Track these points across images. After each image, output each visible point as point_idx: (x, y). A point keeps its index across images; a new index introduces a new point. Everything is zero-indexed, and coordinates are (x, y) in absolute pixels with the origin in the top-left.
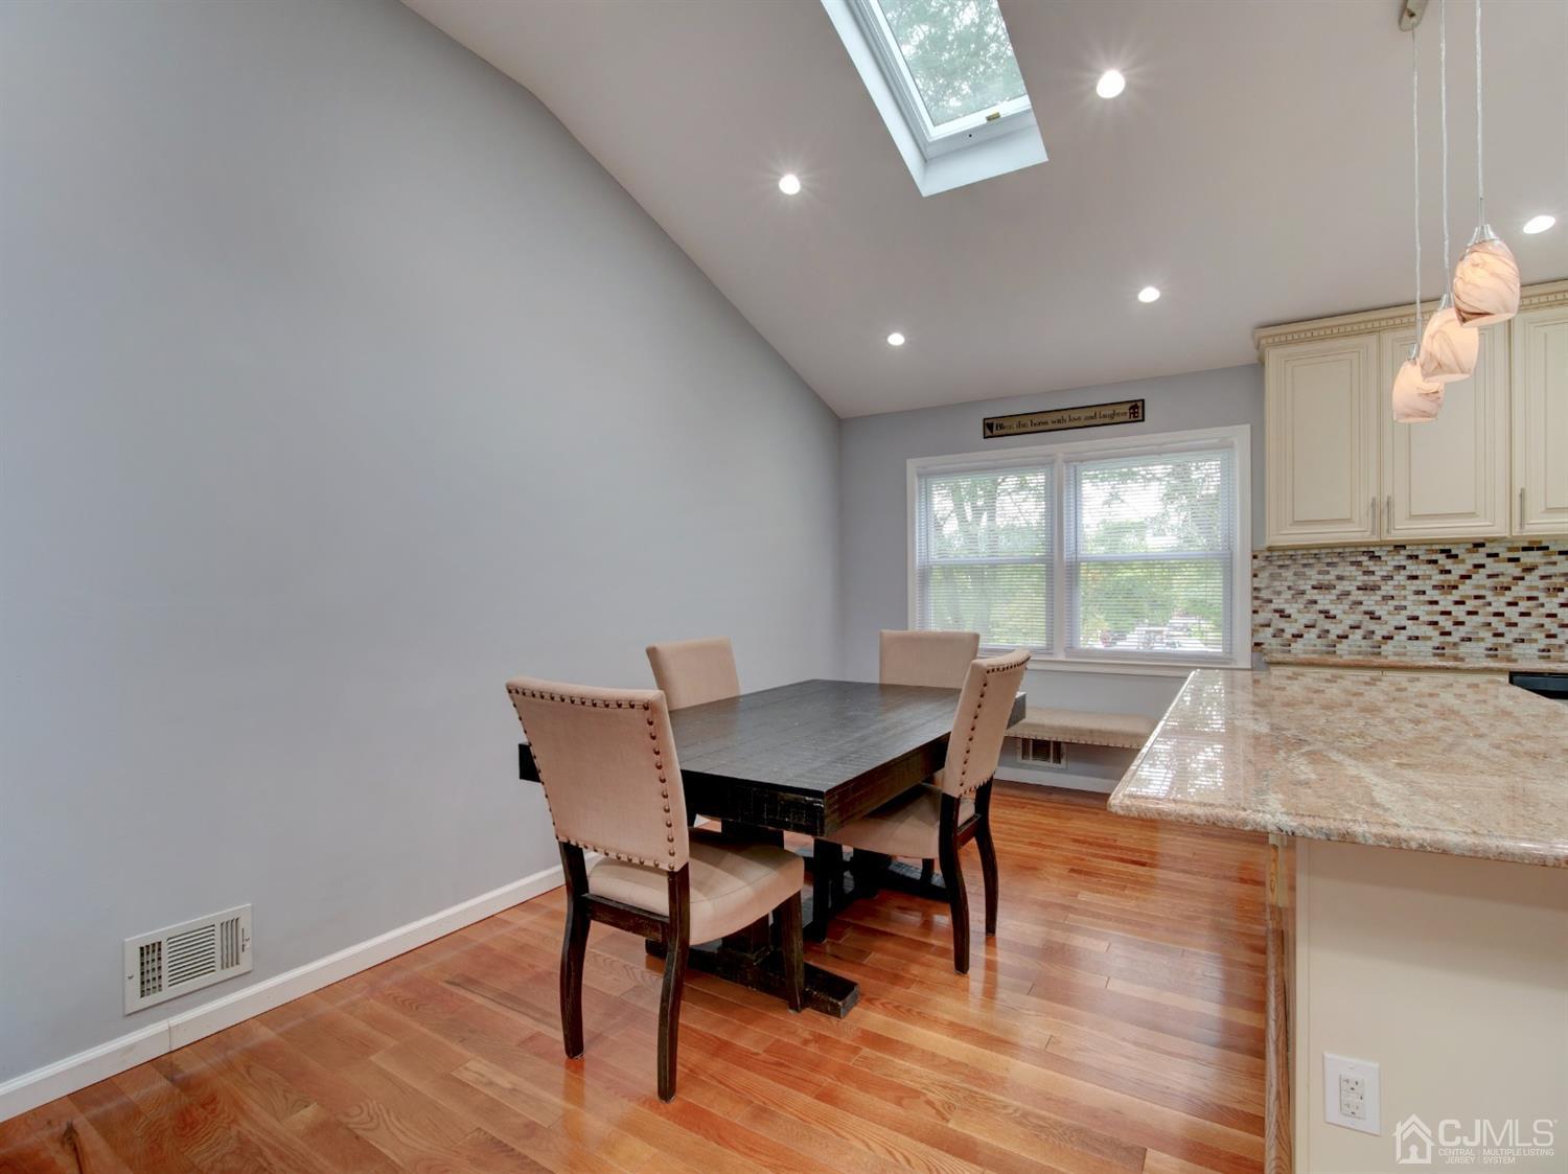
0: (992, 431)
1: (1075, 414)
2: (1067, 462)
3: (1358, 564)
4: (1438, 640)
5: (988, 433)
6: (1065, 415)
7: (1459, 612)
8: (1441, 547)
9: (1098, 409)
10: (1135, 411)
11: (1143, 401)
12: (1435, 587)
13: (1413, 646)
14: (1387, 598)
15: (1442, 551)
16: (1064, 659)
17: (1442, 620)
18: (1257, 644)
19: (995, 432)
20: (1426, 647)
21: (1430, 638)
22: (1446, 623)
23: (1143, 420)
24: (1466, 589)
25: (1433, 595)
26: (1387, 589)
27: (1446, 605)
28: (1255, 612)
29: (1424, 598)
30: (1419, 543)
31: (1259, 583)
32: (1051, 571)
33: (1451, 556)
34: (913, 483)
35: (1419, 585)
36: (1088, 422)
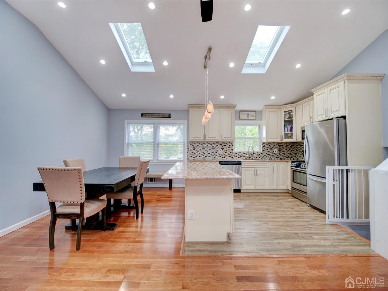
0: (143, 116)
1: (159, 115)
2: (157, 124)
3: (202, 145)
4: (212, 157)
5: (142, 116)
6: (157, 115)
7: (215, 152)
8: (213, 142)
9: (163, 114)
10: (169, 116)
11: (171, 114)
12: (212, 149)
14: (206, 150)
16: (156, 162)
17: (212, 153)
18: (188, 158)
19: (144, 116)
20: (210, 158)
22: (213, 154)
23: (171, 117)
24: (216, 149)
25: (212, 150)
26: (206, 149)
27: (213, 151)
28: (188, 153)
29: (211, 150)
30: (210, 142)
31: (188, 147)
32: (154, 144)
33: (214, 144)
34: (126, 125)
35: (210, 148)
36: (161, 117)
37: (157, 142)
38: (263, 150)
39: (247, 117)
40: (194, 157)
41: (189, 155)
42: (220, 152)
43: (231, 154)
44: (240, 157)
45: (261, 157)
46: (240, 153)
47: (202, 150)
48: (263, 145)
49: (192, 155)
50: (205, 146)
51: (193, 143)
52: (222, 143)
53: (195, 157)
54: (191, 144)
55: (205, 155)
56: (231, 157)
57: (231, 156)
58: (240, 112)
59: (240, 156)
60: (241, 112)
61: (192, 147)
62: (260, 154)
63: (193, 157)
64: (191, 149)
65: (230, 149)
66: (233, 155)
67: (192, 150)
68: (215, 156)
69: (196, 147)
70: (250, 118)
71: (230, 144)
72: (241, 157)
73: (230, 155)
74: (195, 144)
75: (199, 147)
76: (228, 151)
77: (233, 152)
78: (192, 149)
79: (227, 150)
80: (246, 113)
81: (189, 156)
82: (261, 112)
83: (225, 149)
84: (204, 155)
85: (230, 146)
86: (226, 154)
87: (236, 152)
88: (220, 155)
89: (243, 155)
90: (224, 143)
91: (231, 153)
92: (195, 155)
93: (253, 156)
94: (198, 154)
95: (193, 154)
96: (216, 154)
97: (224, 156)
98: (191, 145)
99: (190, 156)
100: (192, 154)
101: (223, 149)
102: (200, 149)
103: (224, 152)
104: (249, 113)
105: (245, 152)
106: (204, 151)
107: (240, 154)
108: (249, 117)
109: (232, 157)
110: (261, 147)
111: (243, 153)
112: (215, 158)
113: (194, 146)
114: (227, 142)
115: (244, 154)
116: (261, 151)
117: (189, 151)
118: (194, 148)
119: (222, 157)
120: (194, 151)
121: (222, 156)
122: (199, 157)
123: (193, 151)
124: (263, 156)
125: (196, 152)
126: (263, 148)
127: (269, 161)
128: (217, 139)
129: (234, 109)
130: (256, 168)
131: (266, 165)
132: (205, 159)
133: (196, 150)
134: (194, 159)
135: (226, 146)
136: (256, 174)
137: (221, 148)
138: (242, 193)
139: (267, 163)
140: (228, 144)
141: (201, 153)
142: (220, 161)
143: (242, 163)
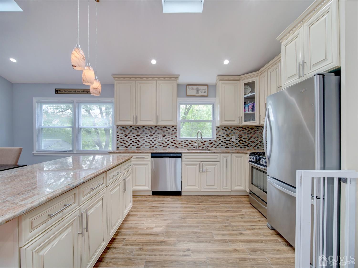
0: (57, 92)
1: (78, 90)
2: (77, 102)
3: (136, 130)
4: (150, 146)
5: (57, 93)
6: (76, 90)
7: (153, 140)
8: (150, 127)
9: (84, 90)
12: (149, 135)
13: (146, 147)
14: (141, 137)
15: (150, 128)
17: (150, 142)
18: (118, 148)
19: (58, 92)
20: (148, 147)
21: (148, 146)
24: (154, 136)
25: (149, 137)
26: (141, 135)
27: (151, 139)
28: (117, 140)
29: (148, 137)
30: (147, 126)
31: (118, 134)
32: (73, 129)
33: (152, 129)
34: (35, 104)
35: (147, 135)
36: (81, 93)
37: (76, 127)
38: (217, 137)
39: (196, 93)
40: (125, 147)
41: (119, 144)
42: (160, 140)
43: (175, 142)
44: (186, 146)
45: (215, 146)
46: (187, 140)
47: (136, 137)
48: (217, 130)
49: (122, 144)
51: (124, 128)
52: (163, 128)
53: (127, 146)
55: (140, 144)
56: (175, 147)
57: (175, 145)
58: (187, 86)
59: (186, 145)
60: (188, 86)
61: (122, 133)
62: (214, 142)
63: (124, 147)
64: (122, 136)
65: (174, 136)
66: (177, 143)
67: (123, 137)
68: (153, 144)
69: (129, 133)
70: (200, 94)
71: (173, 129)
72: (189, 146)
73: (173, 144)
74: (127, 129)
75: (133, 133)
76: (170, 138)
77: (178, 139)
78: (123, 136)
79: (169, 137)
80: (195, 87)
81: (119, 145)
82: (215, 86)
83: (167, 135)
84: (139, 143)
86: (168, 142)
87: (182, 140)
88: (161, 144)
89: (191, 144)
90: (166, 128)
91: (175, 140)
92: (127, 144)
93: (204, 145)
94: (131, 142)
95: (125, 142)
96: (155, 142)
97: (166, 145)
98: (121, 130)
99: (120, 146)
100: (123, 142)
101: (164, 136)
102: (134, 136)
103: (166, 140)
104: (199, 87)
105: (193, 140)
106: (139, 138)
107: (187, 143)
108: (199, 94)
109: (176, 147)
110: (215, 132)
111: (191, 140)
112: (154, 148)
113: (126, 132)
114: (170, 126)
115: (193, 142)
116: (215, 139)
117: (119, 138)
118: (125, 134)
119: (163, 147)
120: (126, 139)
121: (163, 146)
122: (133, 146)
123: (124, 138)
124: (217, 144)
125: (128, 140)
126: (217, 134)
127: (221, 153)
128: (153, 123)
129: (175, 81)
130: (202, 163)
131: (215, 157)
132: (141, 149)
133: (129, 137)
134: (126, 149)
135: (168, 132)
136: (203, 170)
137: (162, 135)
138: (182, 197)
139: (218, 155)
140: (171, 130)
141: (135, 142)
142: (152, 153)
143: (183, 155)
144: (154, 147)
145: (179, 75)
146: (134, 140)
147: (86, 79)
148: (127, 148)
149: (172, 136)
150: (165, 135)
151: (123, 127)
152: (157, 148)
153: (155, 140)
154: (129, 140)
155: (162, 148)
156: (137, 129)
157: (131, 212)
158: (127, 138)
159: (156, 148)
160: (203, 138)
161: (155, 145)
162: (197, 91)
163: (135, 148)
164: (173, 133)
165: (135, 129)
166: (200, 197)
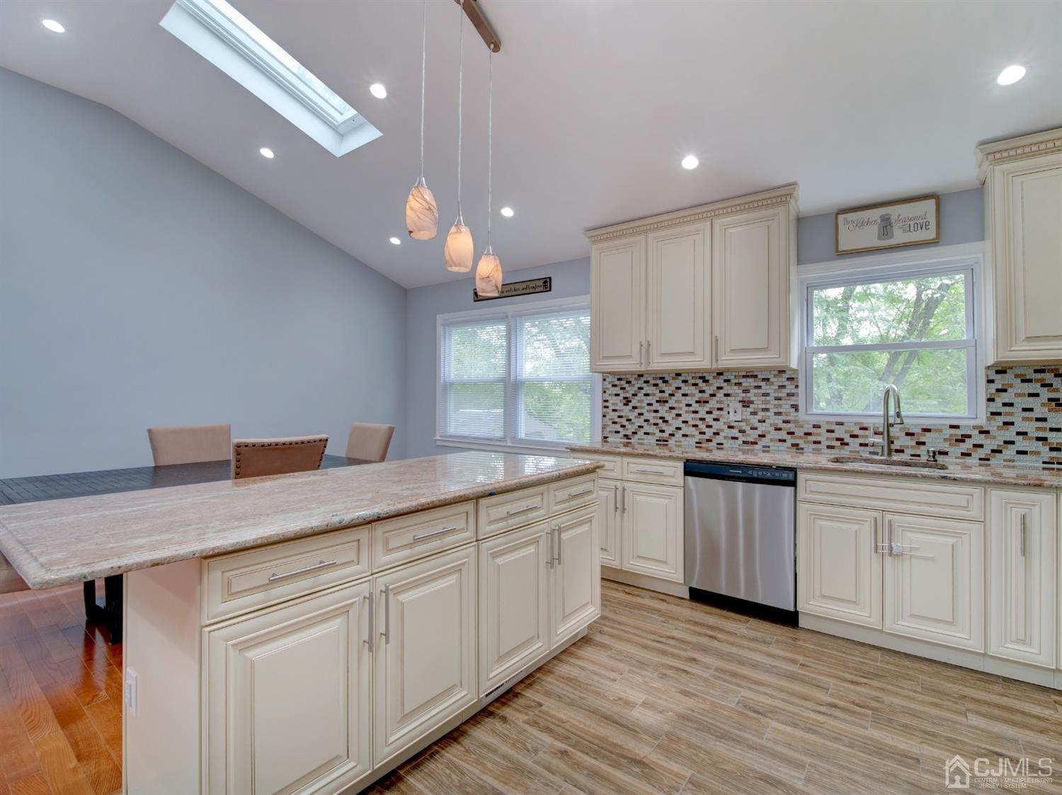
1: (517, 286)
2: (512, 317)
3: (656, 385)
4: (699, 437)
5: (476, 298)
6: (512, 287)
7: (709, 418)
8: (700, 375)
9: (528, 283)
10: (547, 284)
11: (550, 278)
12: (697, 402)
13: (685, 441)
14: (672, 408)
15: (700, 378)
16: (509, 444)
17: (699, 423)
18: (605, 438)
19: (479, 298)
21: (693, 436)
22: (702, 426)
23: (550, 290)
24: (713, 403)
25: (695, 407)
26: (672, 403)
27: (702, 414)
28: (604, 416)
29: (691, 409)
30: (689, 372)
31: (607, 397)
32: (505, 387)
33: (706, 381)
34: (440, 329)
35: (688, 400)
36: (524, 292)
37: (512, 380)
38: (993, 414)
39: (880, 238)
40: (625, 436)
41: (607, 425)
42: (732, 417)
43: (791, 427)
44: (838, 443)
45: (982, 453)
46: (841, 424)
47: (656, 406)
48: (990, 381)
49: (618, 427)
50: (669, 390)
51: (621, 380)
52: (744, 376)
53: (629, 433)
54: (617, 383)
55: (669, 430)
56: (788, 444)
57: (790, 440)
58: (837, 218)
59: (837, 439)
60: (841, 217)
61: (617, 395)
62: (975, 433)
63: (621, 435)
64: (616, 404)
65: (785, 406)
66: (800, 432)
67: (620, 406)
68: (709, 432)
69: (635, 395)
70: (899, 237)
71: (782, 380)
72: (847, 444)
73: (783, 435)
74: (629, 382)
75: (646, 395)
76: (771, 414)
77: (801, 415)
78: (617, 402)
79: (767, 410)
80: (876, 214)
81: (608, 429)
82: (978, 193)
83: (758, 403)
84: (664, 426)
85: (785, 391)
86: (762, 428)
87: (816, 420)
88: (735, 432)
89: (856, 436)
90: (756, 376)
91: (788, 422)
92: (631, 428)
93: (924, 443)
94: (640, 421)
95: (623, 421)
96: (716, 426)
97: (753, 435)
98: (614, 386)
99: (610, 432)
100: (620, 423)
101: (746, 404)
102: (650, 405)
103: (754, 420)
104: (893, 211)
105: (866, 422)
106: (663, 410)
107: (840, 432)
108: (892, 237)
109: (793, 445)
110: (983, 391)
111: (856, 424)
112: (713, 445)
113: (628, 392)
114: (769, 369)
115: (865, 429)
116: (982, 420)
117: (609, 410)
118: (624, 398)
119: (744, 442)
120: (626, 411)
121: (742, 438)
123: (622, 410)
124: (990, 444)
125: (632, 415)
126: (991, 400)
127: (988, 482)
128: (700, 361)
129: (780, 210)
130: (888, 517)
131: (962, 500)
132: (670, 446)
133: (635, 408)
134: (627, 443)
135: (761, 391)
136: (891, 548)
137: (740, 402)
138: (801, 634)
139: (977, 491)
140: (773, 382)
141: (652, 421)
142: (687, 460)
143: (802, 477)
144: (711, 441)
145: (794, 184)
146: (650, 416)
147: (451, 258)
148: (630, 439)
149: (776, 406)
150: (752, 402)
151: (619, 377)
152: (722, 444)
153: (715, 420)
154: (636, 417)
155: (741, 447)
156: (660, 382)
157: (599, 635)
158: (630, 411)
159: (718, 444)
160: (903, 414)
161: (715, 434)
162: (886, 226)
163: (651, 440)
164: (783, 393)
165: (652, 382)
166: (878, 654)
